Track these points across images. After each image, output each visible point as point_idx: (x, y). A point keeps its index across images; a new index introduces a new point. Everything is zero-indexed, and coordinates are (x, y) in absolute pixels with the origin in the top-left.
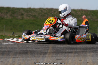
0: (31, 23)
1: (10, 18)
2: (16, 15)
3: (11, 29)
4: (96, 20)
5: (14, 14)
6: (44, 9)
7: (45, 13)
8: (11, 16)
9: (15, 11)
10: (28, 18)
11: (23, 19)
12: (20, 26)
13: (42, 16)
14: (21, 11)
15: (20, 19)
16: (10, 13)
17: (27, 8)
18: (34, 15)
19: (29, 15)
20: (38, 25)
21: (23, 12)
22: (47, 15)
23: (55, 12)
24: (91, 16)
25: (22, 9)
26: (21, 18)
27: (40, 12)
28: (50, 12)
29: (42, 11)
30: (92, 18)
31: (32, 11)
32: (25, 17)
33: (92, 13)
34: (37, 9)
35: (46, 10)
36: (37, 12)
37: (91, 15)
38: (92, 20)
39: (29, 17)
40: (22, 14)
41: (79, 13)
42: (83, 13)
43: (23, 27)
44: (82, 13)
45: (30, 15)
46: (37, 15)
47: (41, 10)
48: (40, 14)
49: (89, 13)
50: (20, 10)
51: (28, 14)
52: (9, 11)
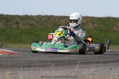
0: (28, 33)
1: (4, 27)
2: (10, 24)
3: (5, 40)
4: (104, 29)
5: (8, 22)
6: (43, 17)
7: (44, 22)
8: (4, 24)
9: (9, 19)
10: (25, 27)
11: (18, 28)
12: (15, 36)
13: (41, 24)
14: (16, 19)
15: (16, 29)
16: (3, 21)
17: (24, 16)
18: (31, 23)
19: (25, 24)
20: (36, 35)
21: (19, 20)
22: (46, 24)
23: (55, 19)
24: (98, 25)
25: (17, 16)
26: (16, 27)
27: (39, 20)
28: (50, 20)
29: (40, 19)
30: (98, 27)
31: (29, 19)
32: (20, 25)
33: (99, 21)
34: (35, 16)
35: (45, 18)
36: (34, 20)
37: (98, 23)
38: (99, 29)
39: (26, 25)
40: (18, 23)
41: (84, 20)
42: (89, 20)
43: (18, 37)
44: (87, 21)
45: (27, 23)
46: (35, 23)
47: (40, 17)
48: (39, 23)
49: (95, 21)
50: (14, 18)
51: (24, 22)
52: (2, 19)
